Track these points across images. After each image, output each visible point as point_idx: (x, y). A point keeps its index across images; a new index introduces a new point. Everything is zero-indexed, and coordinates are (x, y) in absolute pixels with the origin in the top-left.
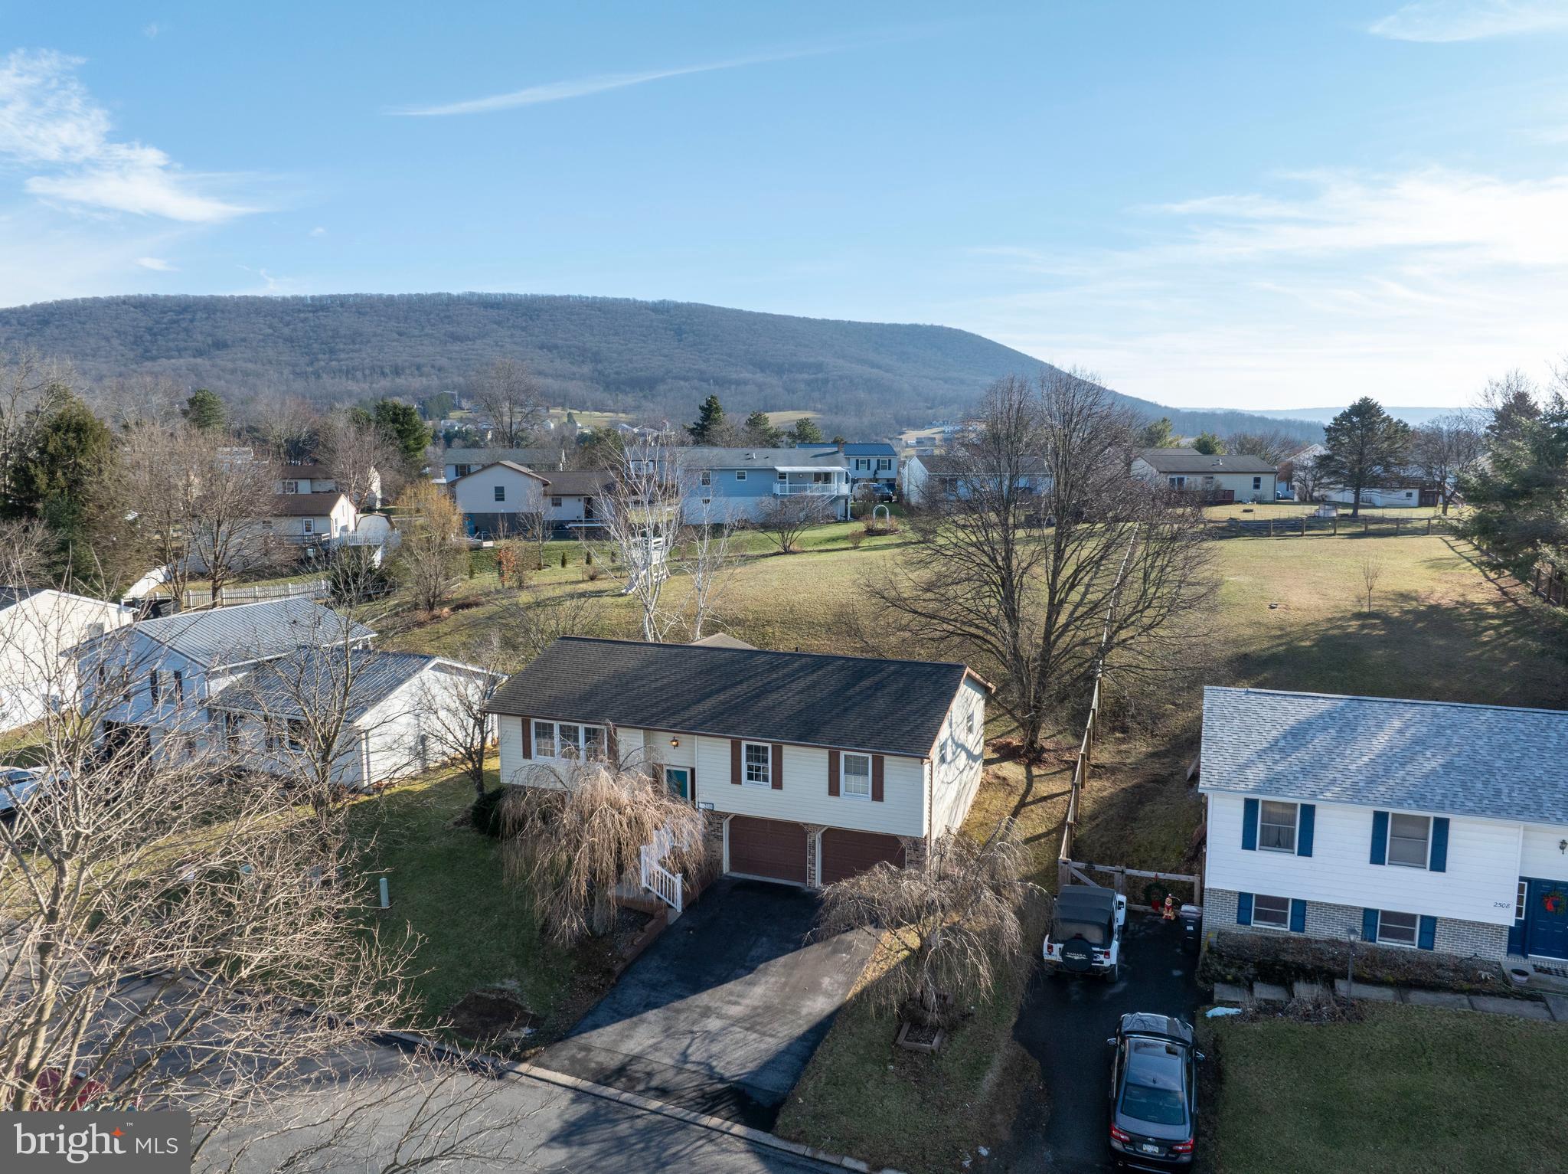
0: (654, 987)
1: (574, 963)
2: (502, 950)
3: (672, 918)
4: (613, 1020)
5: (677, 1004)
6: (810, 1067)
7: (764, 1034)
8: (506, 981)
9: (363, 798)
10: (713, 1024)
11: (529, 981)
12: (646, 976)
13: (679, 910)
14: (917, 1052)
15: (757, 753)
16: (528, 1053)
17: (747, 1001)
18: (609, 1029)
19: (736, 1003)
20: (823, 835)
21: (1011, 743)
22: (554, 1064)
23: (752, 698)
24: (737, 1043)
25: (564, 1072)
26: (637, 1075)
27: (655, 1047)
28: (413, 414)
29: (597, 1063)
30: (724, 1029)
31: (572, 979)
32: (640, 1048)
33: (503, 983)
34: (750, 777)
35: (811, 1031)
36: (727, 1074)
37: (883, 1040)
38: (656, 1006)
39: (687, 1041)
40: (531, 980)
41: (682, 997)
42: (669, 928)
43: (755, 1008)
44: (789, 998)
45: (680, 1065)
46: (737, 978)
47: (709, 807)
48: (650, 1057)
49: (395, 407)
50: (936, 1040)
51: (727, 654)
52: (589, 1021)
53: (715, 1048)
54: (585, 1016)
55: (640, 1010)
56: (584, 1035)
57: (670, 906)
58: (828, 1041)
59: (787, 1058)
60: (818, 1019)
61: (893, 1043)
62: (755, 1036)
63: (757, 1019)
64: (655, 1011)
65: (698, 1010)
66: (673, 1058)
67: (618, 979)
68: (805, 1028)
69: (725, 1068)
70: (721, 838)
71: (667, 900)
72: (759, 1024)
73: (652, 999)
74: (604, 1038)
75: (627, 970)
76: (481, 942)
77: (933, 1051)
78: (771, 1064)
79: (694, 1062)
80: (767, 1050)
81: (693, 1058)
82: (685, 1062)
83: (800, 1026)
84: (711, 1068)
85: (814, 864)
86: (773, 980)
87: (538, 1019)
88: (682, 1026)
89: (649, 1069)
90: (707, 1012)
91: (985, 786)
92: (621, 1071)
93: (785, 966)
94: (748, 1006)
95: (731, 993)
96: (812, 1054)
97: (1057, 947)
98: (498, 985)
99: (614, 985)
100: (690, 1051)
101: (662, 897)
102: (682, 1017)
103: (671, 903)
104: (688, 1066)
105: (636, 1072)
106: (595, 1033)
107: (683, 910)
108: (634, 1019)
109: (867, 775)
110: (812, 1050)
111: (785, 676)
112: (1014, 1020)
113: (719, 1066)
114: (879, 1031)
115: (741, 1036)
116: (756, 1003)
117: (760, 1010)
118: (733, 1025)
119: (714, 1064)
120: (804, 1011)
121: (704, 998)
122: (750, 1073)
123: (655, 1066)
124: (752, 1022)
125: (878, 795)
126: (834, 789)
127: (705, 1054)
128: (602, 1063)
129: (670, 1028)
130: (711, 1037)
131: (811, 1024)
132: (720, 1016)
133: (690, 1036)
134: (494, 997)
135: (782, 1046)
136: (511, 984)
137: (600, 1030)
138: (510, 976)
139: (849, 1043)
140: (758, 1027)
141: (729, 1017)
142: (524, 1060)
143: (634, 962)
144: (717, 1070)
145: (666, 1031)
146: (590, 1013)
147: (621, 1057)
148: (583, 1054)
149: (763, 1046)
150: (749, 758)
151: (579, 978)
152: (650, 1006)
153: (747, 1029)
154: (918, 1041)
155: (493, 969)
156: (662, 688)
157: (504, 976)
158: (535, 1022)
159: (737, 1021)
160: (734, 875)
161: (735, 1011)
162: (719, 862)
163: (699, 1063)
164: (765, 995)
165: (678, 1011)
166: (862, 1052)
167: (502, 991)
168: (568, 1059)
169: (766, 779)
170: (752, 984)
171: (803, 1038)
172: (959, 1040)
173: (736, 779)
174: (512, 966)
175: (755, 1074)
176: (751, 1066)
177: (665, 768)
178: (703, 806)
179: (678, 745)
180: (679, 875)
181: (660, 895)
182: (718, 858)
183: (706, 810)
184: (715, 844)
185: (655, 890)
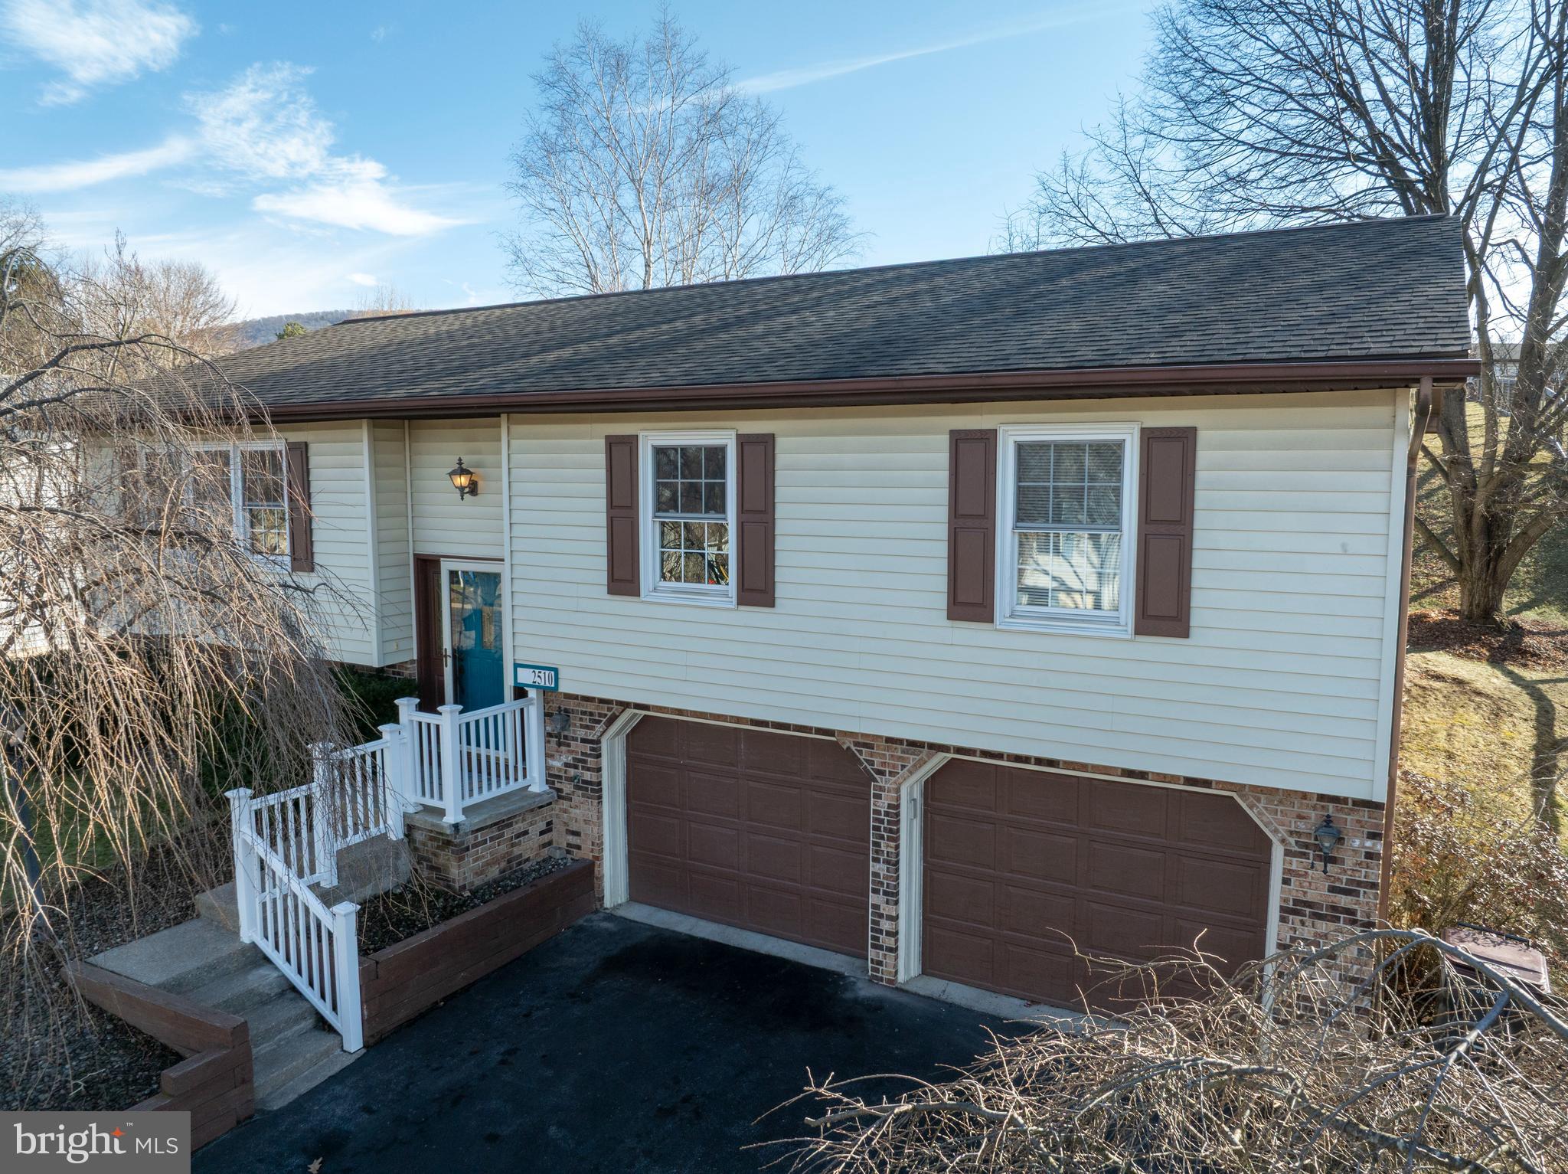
13: (354, 1040)
15: (689, 478)
20: (931, 786)
21: (1426, 616)
34: (670, 569)
47: (545, 680)
57: (323, 1025)
70: (594, 790)
71: (313, 996)
85: (893, 896)
101: (301, 983)
103: (325, 1009)
107: (374, 1042)
109: (1116, 528)
125: (1163, 612)
126: (970, 599)
150: (664, 499)
160: (641, 914)
162: (587, 874)
169: (722, 576)
173: (624, 579)
177: (446, 567)
178: (526, 677)
179: (473, 489)
180: (347, 910)
181: (290, 971)
182: (586, 853)
183: (546, 692)
184: (578, 811)
185: (278, 958)
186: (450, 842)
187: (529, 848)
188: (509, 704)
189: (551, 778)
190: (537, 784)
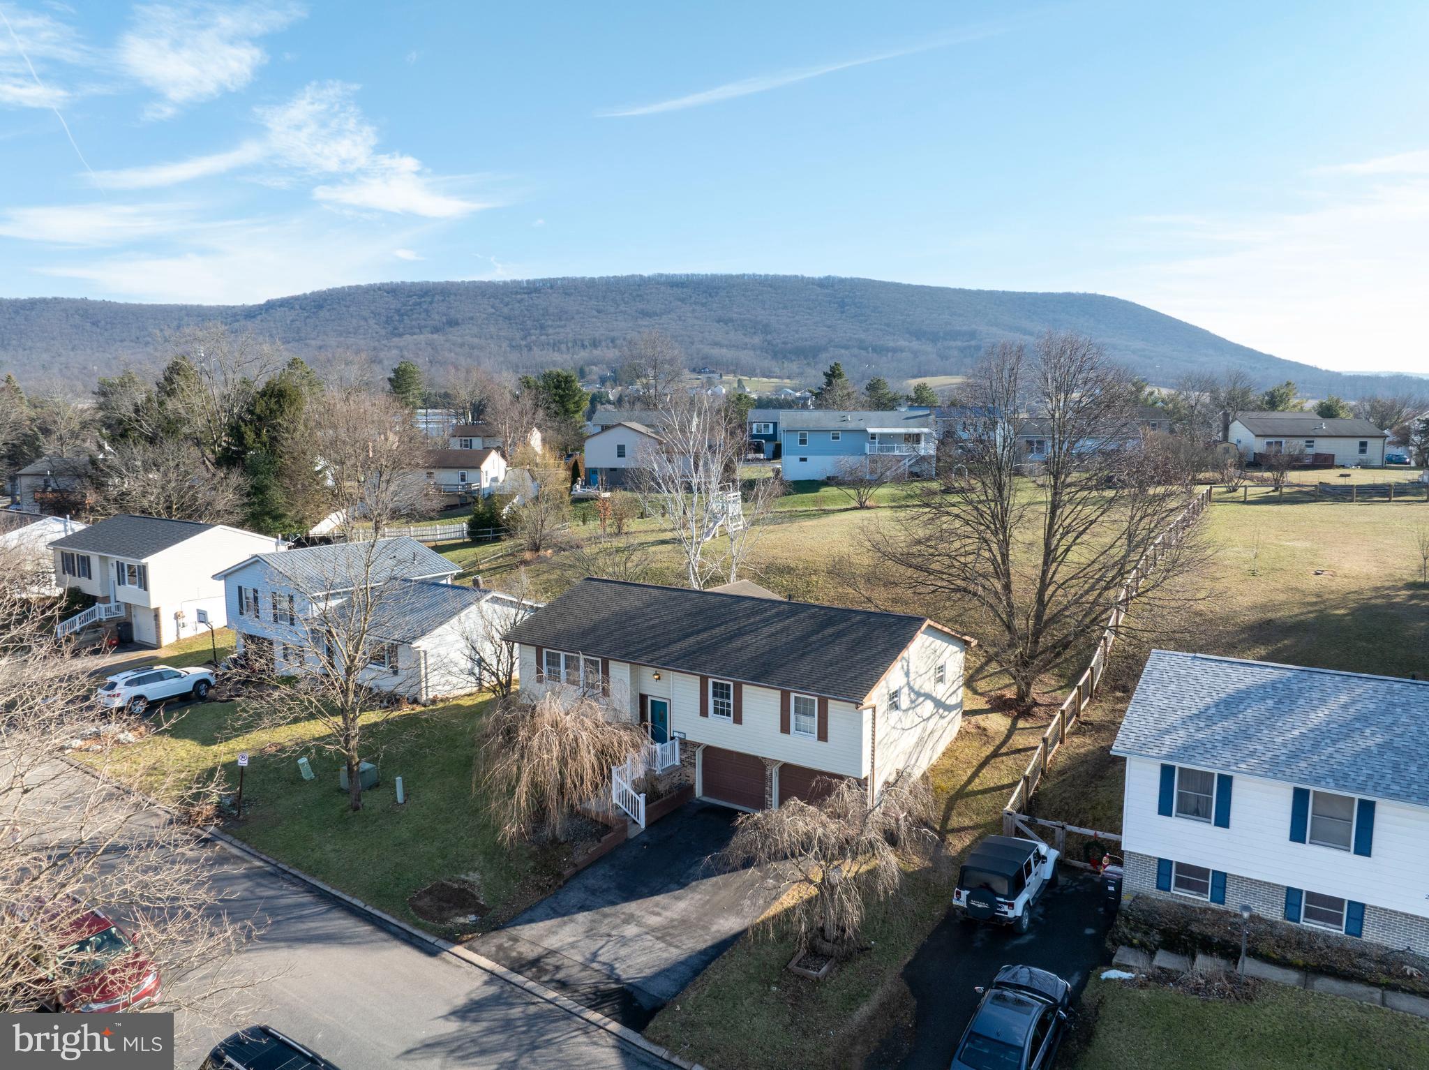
0: (593, 892)
1: (532, 864)
2: (475, 846)
3: (632, 833)
4: (548, 917)
5: (607, 910)
6: (698, 979)
7: (671, 945)
8: (471, 873)
9: (419, 709)
10: (631, 930)
11: (489, 876)
12: (591, 882)
13: (643, 826)
14: (803, 978)
15: (721, 691)
16: (465, 937)
17: (668, 914)
18: (541, 924)
19: (658, 914)
20: (780, 769)
21: (1004, 696)
22: (483, 950)
23: (724, 640)
24: (644, 949)
25: (488, 956)
26: (547, 967)
27: (573, 945)
28: (573, 381)
29: (518, 953)
30: (637, 936)
31: (526, 878)
32: (560, 944)
33: (467, 875)
34: (716, 711)
35: (712, 947)
36: (624, 976)
37: (776, 964)
38: (588, 909)
39: (601, 943)
40: (492, 875)
41: (613, 903)
42: (628, 841)
43: (672, 920)
44: (705, 915)
45: (587, 963)
46: (667, 892)
47: (682, 736)
48: (565, 953)
49: (559, 375)
50: (824, 969)
51: (718, 598)
52: (526, 916)
53: (623, 952)
54: (525, 911)
55: (575, 910)
56: (518, 927)
57: (635, 822)
58: (724, 958)
59: (682, 968)
60: (724, 937)
61: (785, 967)
62: (662, 945)
63: (671, 931)
64: (586, 913)
65: (623, 917)
66: (584, 956)
67: (566, 882)
68: (709, 943)
69: (624, 971)
70: (694, 765)
71: (633, 816)
72: (670, 935)
73: (588, 903)
74: (533, 932)
75: (577, 875)
76: (462, 838)
77: (818, 978)
78: (664, 973)
79: (599, 962)
80: (666, 960)
81: (600, 959)
82: (593, 961)
83: (706, 941)
84: (612, 968)
85: (771, 796)
86: (699, 896)
87: (486, 909)
88: (604, 929)
89: (558, 964)
90: (629, 919)
91: (962, 735)
92: (535, 962)
93: (713, 886)
94: (666, 918)
95: (657, 905)
96: (705, 968)
97: (965, 893)
98: (463, 876)
99: (560, 887)
100: (600, 952)
101: (629, 813)
102: (606, 921)
103: (636, 819)
104: (595, 965)
105: (547, 964)
106: (527, 927)
107: (647, 826)
108: (566, 918)
109: (814, 716)
110: (706, 964)
111: (762, 621)
112: (909, 958)
113: (620, 969)
114: (776, 954)
115: (650, 944)
116: (676, 916)
117: (676, 923)
118: (647, 933)
119: (617, 966)
120: (714, 928)
121: (632, 907)
122: (645, 977)
123: (566, 961)
124: (663, 934)
125: (823, 736)
126: (785, 728)
127: (613, 957)
128: (522, 953)
129: (592, 930)
130: (624, 941)
131: (716, 941)
132: (639, 924)
133: (606, 939)
134: (456, 886)
135: (682, 958)
136: (473, 877)
137: (533, 925)
138: (475, 870)
139: (743, 961)
140: (668, 938)
141: (647, 926)
142: (460, 943)
143: (585, 868)
144: (617, 971)
145: (587, 932)
146: (531, 908)
147: (540, 950)
148: (511, 943)
149: (665, 955)
150: (715, 694)
151: (532, 877)
152: (583, 908)
153: (658, 938)
154: (807, 967)
155: (464, 862)
156: (653, 627)
157: (469, 870)
158: (480, 911)
159: (652, 930)
160: (706, 799)
161: (654, 921)
162: (691, 788)
163: (604, 964)
164: (685, 910)
165: (605, 916)
166: (752, 971)
167: (464, 882)
168: (496, 946)
169: (728, 715)
170: (679, 898)
171: (704, 952)
172: (848, 971)
173: (704, 712)
174: (480, 861)
175: (648, 979)
176: (648, 972)
177: (650, 699)
178: (676, 734)
179: (659, 678)
180: (643, 795)
181: (626, 810)
182: (691, 782)
183: (680, 739)
184: (689, 770)
185: (623, 807)
186: (658, 779)
187: (676, 780)
188: (669, 742)
189: (681, 761)
190: (678, 763)
